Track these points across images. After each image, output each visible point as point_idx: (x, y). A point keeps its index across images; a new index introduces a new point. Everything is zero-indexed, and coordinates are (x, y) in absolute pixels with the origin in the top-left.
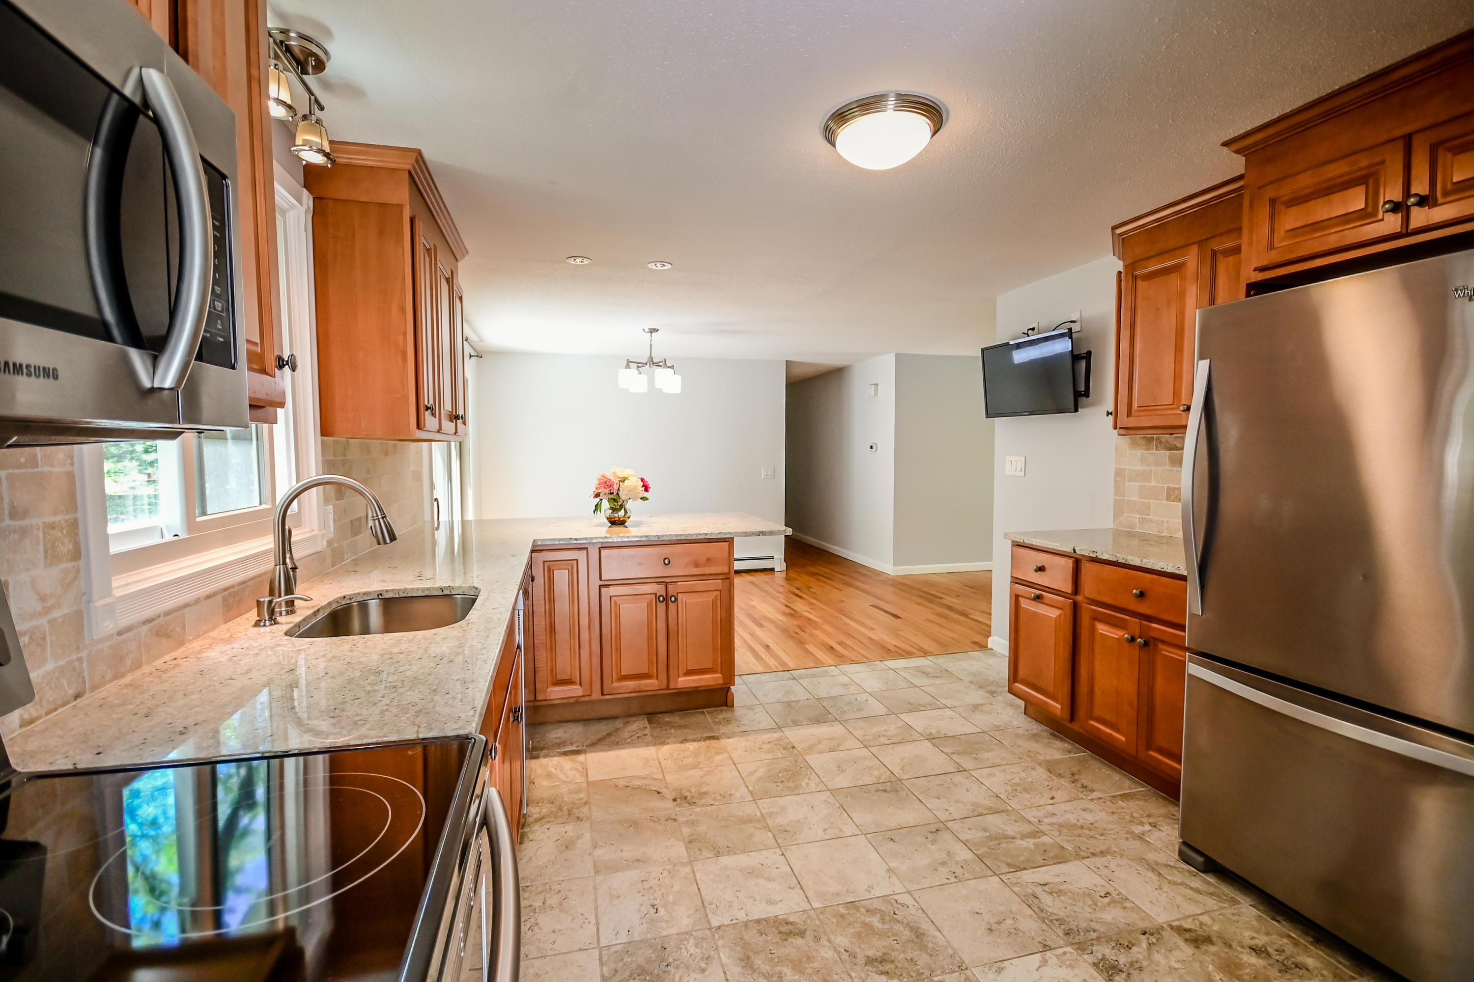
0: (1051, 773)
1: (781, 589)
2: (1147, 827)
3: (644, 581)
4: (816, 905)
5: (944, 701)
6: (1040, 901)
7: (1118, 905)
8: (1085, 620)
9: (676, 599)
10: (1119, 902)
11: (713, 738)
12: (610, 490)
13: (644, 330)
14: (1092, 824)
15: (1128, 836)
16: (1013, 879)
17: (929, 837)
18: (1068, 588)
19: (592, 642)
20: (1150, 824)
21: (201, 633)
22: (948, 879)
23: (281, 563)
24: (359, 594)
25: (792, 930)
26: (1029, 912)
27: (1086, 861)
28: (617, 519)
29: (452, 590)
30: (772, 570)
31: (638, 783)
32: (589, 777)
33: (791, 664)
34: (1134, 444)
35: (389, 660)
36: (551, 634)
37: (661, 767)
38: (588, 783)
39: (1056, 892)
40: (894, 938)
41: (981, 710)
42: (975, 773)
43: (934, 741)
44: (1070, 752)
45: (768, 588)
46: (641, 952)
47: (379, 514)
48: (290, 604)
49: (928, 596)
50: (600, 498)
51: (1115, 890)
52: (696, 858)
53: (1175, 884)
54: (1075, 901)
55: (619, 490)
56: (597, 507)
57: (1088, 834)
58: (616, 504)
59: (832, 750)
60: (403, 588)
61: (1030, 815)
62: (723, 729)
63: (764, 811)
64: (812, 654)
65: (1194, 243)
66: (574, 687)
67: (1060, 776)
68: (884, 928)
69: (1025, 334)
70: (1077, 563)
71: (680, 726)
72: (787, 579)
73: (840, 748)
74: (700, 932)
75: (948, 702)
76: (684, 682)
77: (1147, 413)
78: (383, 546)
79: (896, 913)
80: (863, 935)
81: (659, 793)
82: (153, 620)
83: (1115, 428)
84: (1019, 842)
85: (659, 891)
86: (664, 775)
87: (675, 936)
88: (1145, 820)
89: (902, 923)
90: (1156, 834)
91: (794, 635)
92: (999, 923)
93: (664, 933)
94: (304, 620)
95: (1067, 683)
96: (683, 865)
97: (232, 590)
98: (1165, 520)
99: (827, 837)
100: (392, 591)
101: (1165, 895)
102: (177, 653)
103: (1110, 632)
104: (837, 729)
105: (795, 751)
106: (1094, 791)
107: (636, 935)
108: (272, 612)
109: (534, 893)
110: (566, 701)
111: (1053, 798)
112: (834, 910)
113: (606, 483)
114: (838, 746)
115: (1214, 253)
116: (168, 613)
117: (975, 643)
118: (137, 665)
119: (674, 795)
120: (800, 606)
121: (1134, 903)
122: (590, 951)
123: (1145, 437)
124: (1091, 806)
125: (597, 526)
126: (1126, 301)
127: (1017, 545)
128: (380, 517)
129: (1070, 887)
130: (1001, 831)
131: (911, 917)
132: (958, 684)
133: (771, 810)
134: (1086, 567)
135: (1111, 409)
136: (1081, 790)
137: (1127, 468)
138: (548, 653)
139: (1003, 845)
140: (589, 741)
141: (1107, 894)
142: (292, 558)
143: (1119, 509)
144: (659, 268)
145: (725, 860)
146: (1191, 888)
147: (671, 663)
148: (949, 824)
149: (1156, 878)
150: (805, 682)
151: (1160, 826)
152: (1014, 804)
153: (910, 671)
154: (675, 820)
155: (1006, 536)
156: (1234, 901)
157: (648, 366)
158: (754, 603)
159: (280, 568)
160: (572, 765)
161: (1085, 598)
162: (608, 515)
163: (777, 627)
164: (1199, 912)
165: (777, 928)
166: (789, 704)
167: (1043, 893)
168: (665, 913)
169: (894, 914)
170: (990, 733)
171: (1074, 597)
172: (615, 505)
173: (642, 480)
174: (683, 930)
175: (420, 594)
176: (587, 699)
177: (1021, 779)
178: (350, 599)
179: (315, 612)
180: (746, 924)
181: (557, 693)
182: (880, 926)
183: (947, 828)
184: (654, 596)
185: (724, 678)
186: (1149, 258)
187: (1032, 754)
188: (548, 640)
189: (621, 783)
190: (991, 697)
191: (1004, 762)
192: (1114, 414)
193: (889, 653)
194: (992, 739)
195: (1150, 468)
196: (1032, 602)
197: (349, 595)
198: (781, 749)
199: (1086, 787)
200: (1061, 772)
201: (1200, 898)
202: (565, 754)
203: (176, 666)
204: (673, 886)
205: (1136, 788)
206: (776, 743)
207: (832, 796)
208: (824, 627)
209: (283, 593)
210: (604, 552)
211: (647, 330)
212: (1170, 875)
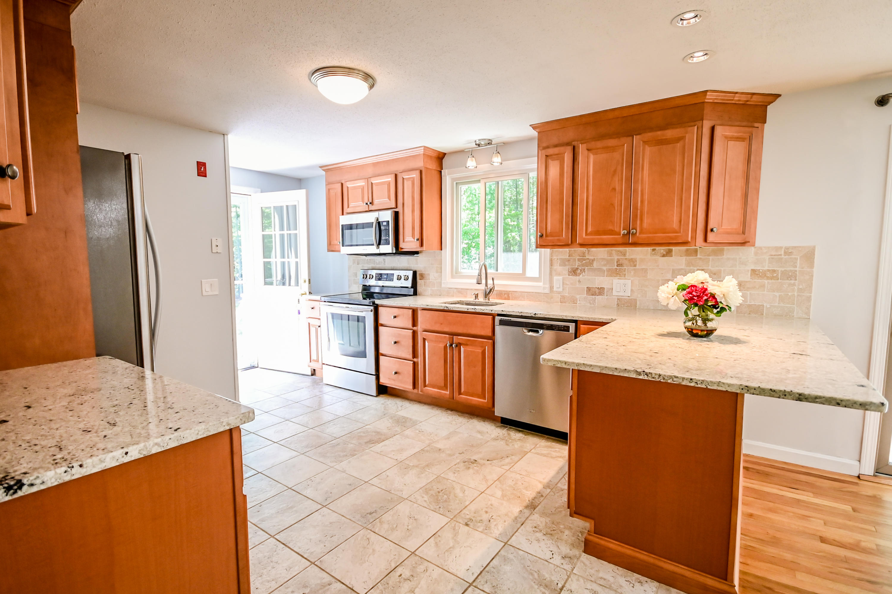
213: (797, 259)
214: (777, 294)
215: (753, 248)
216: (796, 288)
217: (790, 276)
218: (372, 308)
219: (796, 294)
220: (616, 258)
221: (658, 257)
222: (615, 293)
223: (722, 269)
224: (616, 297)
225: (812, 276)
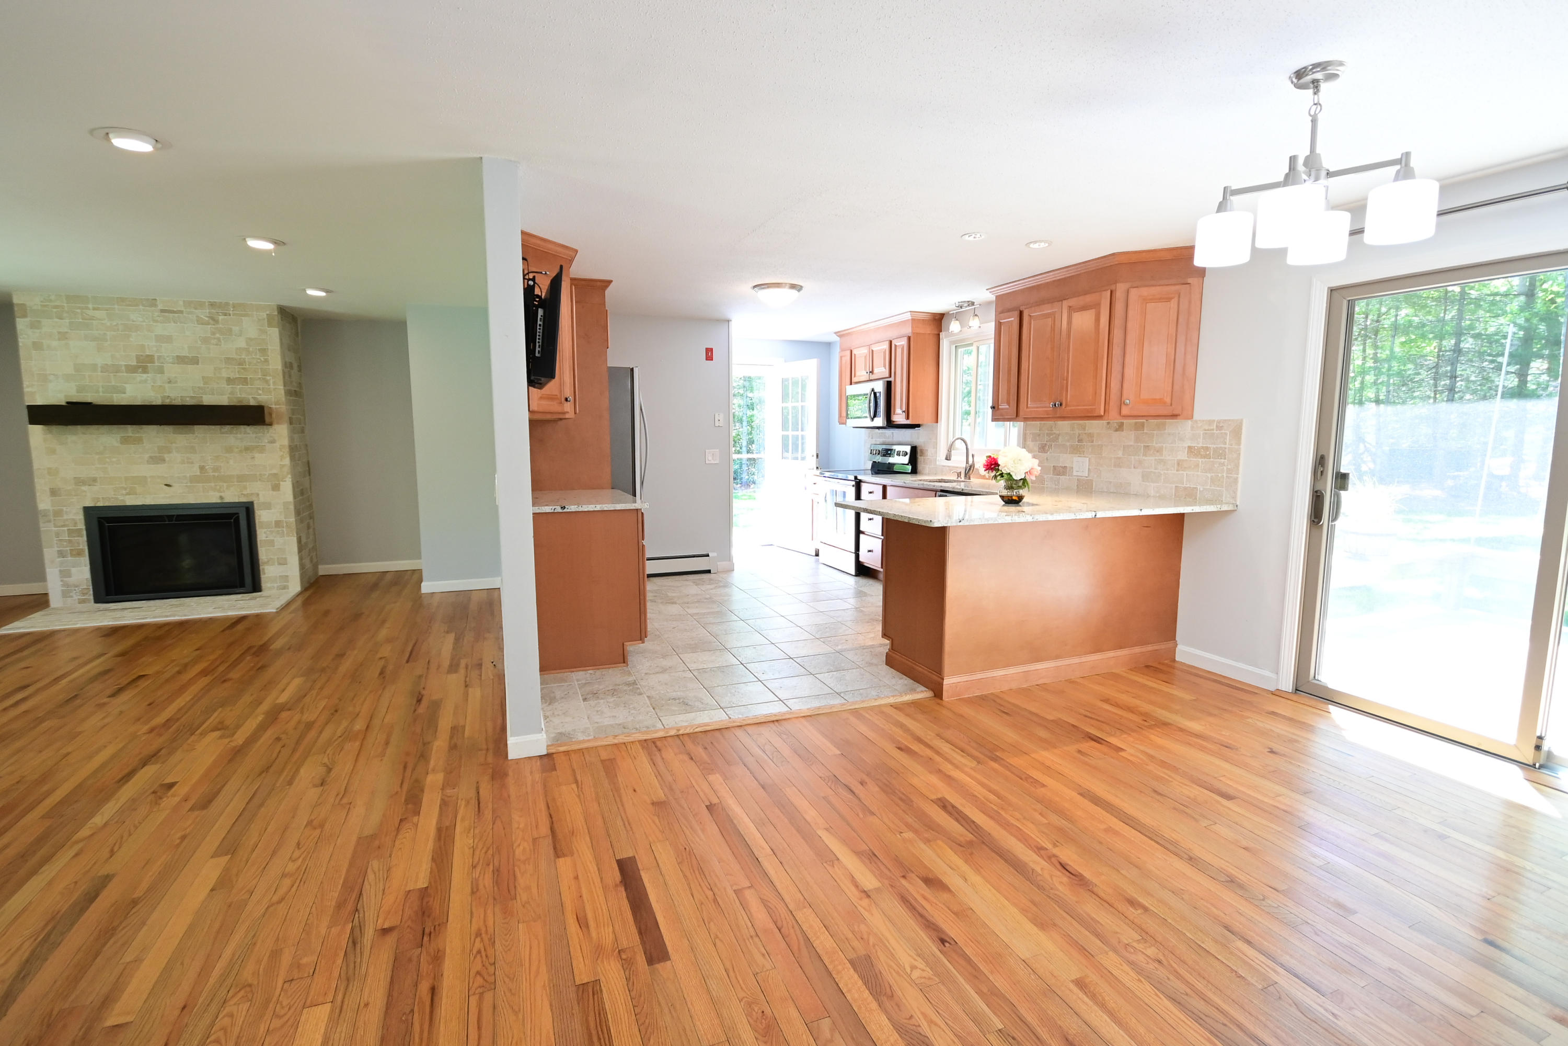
213: (1226, 434)
214: (1209, 475)
215: (1190, 422)
216: (1225, 468)
217: (1220, 454)
218: (854, 483)
219: (1225, 475)
220: (1077, 432)
221: (1111, 432)
222: (1075, 473)
223: (1164, 445)
224: (1076, 478)
225: (1239, 454)
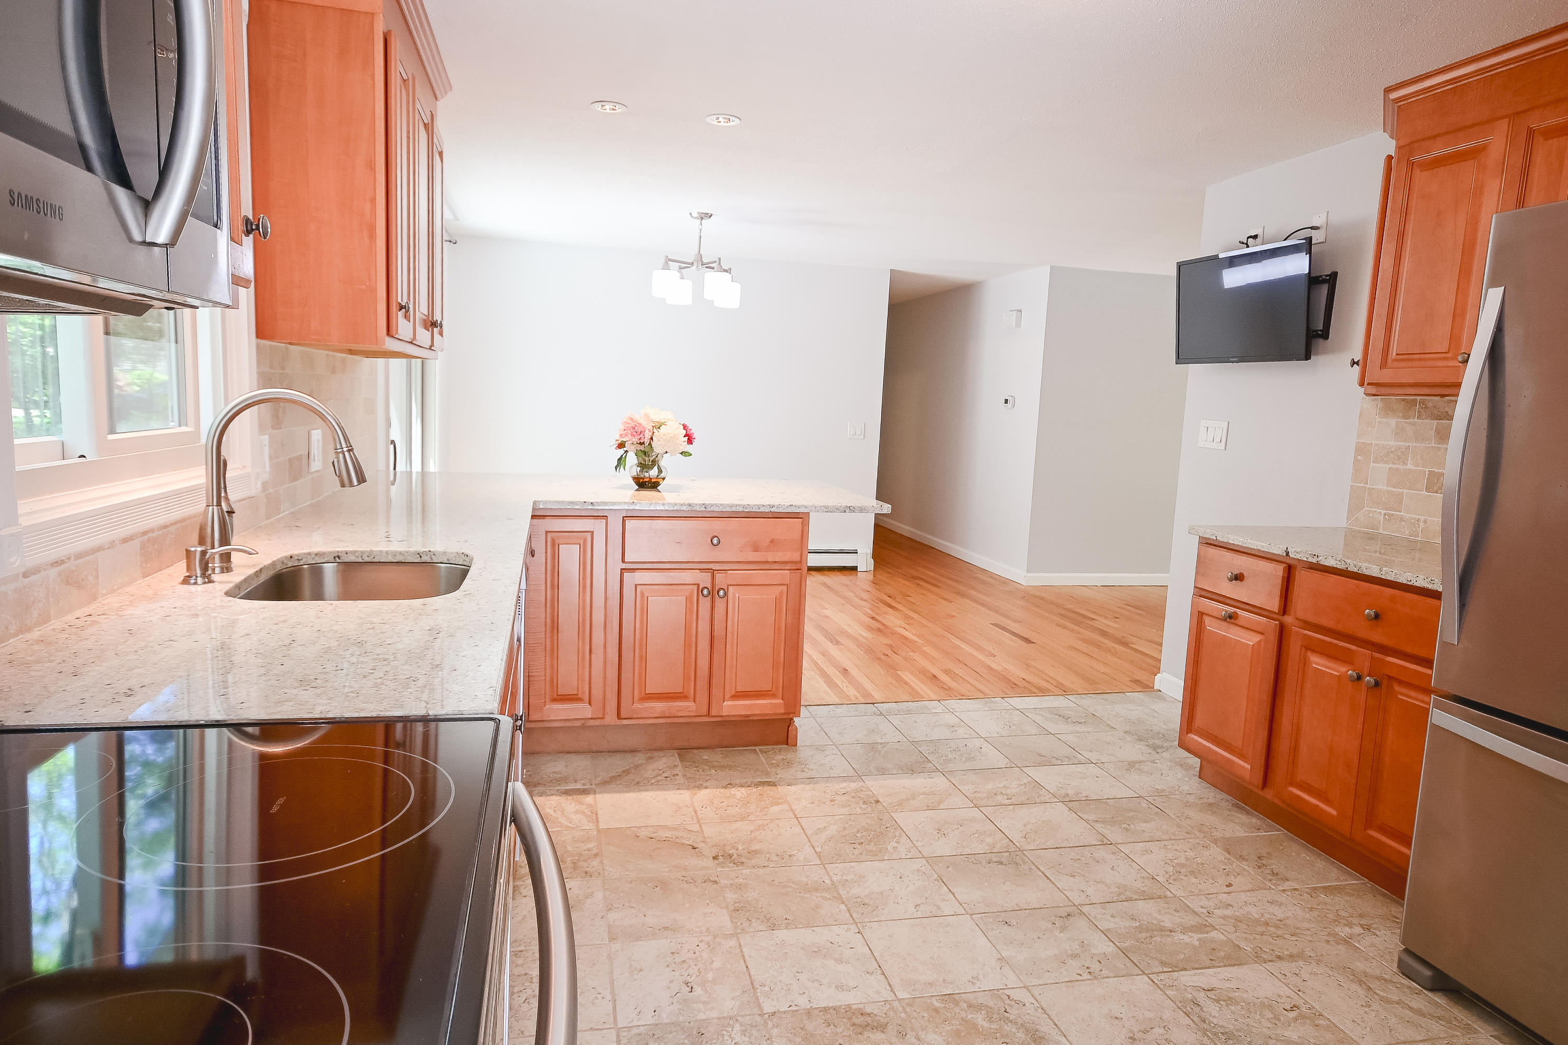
0: (1229, 854)
1: (865, 596)
2: (1358, 930)
3: (683, 566)
4: (901, 995)
5: (1088, 755)
6: (1202, 1010)
7: (1308, 1021)
8: (1294, 648)
9: (726, 594)
10: (1309, 1018)
11: (769, 784)
12: (640, 439)
13: (691, 214)
14: (1281, 921)
15: (1331, 939)
16: (1168, 981)
17: (1056, 922)
18: (1274, 604)
19: (608, 646)
20: (1361, 925)
21: (115, 587)
22: (1081, 975)
23: (215, 504)
24: (309, 554)
25: (870, 1022)
26: (1187, 1021)
27: (1268, 966)
28: (647, 480)
29: (433, 557)
30: (854, 569)
31: (667, 834)
32: (600, 823)
33: (878, 696)
34: (1387, 410)
35: (371, 631)
36: (552, 632)
37: (697, 815)
38: (599, 831)
39: (1225, 1000)
40: (1003, 1040)
41: (1139, 769)
42: (1126, 849)
43: (1070, 805)
44: (1259, 829)
45: (849, 594)
46: (671, 1036)
47: (344, 445)
48: (226, 557)
49: (1074, 616)
50: (625, 449)
51: (1306, 1003)
52: (743, 929)
53: (1388, 1001)
54: (1250, 1012)
55: (652, 439)
56: (621, 461)
57: (1275, 933)
58: (647, 459)
59: (929, 808)
60: (369, 549)
61: (1196, 904)
62: (782, 774)
63: (835, 878)
64: (906, 683)
65: (1502, 118)
66: (580, 705)
67: (1242, 858)
68: (990, 1028)
69: (1243, 243)
70: (1290, 570)
71: (723, 766)
72: (875, 582)
73: (942, 807)
74: (748, 1018)
75: (1094, 757)
76: (731, 708)
77: (1410, 364)
78: (348, 489)
79: (1007, 1010)
80: (963, 1034)
81: (694, 848)
82: (63, 562)
83: (1362, 384)
84: (1178, 937)
85: (694, 967)
86: (701, 826)
87: (715, 1020)
88: (1355, 921)
89: (1016, 1023)
90: (1369, 939)
91: (883, 657)
92: (1145, 1032)
93: (702, 1016)
94: (245, 580)
95: (1264, 734)
96: (726, 937)
97: (151, 535)
98: (1422, 518)
99: (919, 914)
100: (354, 552)
101: (1373, 1014)
102: (91, 609)
103: (1326, 667)
104: (939, 782)
105: (880, 807)
106: (1287, 880)
107: (664, 1015)
108: (205, 567)
109: (530, 959)
110: (569, 724)
111: (1229, 885)
112: (926, 1002)
113: (634, 428)
114: (940, 803)
115: (1531, 133)
116: (79, 556)
117: (1137, 682)
118: (45, 619)
119: (714, 851)
120: (892, 620)
121: (1330, 1021)
122: (604, 1031)
123: (1404, 400)
124: (1283, 898)
125: (619, 488)
126: (1394, 200)
127: (1207, 542)
128: (345, 449)
129: (1245, 996)
130: (1155, 922)
131: (1028, 1017)
132: (1109, 733)
133: (845, 878)
134: (1301, 576)
135: (1358, 357)
136: (1269, 877)
137: (1374, 442)
138: (548, 659)
139: (1158, 939)
140: (600, 778)
141: (1294, 1007)
142: (227, 499)
143: (1356, 501)
144: (722, 124)
145: (782, 934)
146: (1411, 1008)
147: (714, 681)
148: (1085, 909)
149: (1365, 993)
150: (895, 720)
151: (1375, 929)
152: (1176, 890)
153: (1042, 713)
154: (716, 882)
155: (1192, 530)
156: (1468, 1029)
157: (694, 268)
158: (827, 612)
159: (213, 509)
160: (577, 807)
161: (1297, 619)
162: (635, 474)
163: (860, 645)
164: (1419, 1038)
165: (850, 1019)
166: (873, 747)
167: (1207, 1000)
168: (702, 992)
169: (1005, 1011)
170: (1151, 799)
171: (1281, 618)
172: (645, 461)
173: (685, 427)
174: (725, 1015)
175: (390, 559)
176: (598, 722)
177: (1187, 859)
178: (298, 559)
179: (257, 571)
180: (809, 1013)
181: (558, 712)
182: (986, 1024)
183: (1082, 913)
184: (695, 587)
185: (786, 705)
186: (1434, 137)
187: (1205, 829)
188: (548, 640)
189: (643, 833)
190: (1153, 752)
191: (1164, 837)
192: (1361, 364)
193: (1014, 687)
194: (1151, 806)
195: (1407, 444)
196: (1222, 623)
197: (297, 555)
198: (861, 803)
199: (1277, 874)
200: (1245, 853)
201: (1423, 1021)
202: (567, 793)
203: (94, 623)
204: (713, 961)
205: (1346, 880)
206: (854, 794)
207: (927, 864)
208: (924, 648)
209: (217, 543)
210: (630, 524)
211: (695, 215)
212: (1383, 990)
